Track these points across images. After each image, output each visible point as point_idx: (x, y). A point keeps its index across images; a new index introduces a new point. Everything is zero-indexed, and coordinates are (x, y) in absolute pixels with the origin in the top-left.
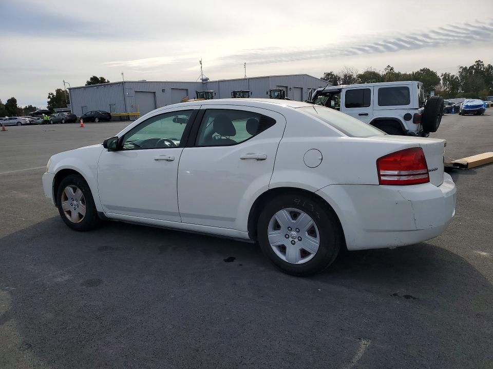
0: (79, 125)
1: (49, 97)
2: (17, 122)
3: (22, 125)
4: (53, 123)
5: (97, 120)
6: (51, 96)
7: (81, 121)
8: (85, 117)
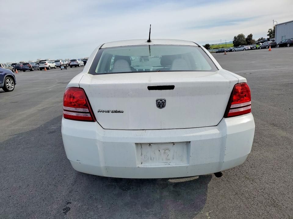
0: (268, 49)
1: (269, 32)
2: (243, 48)
3: (246, 50)
4: (261, 49)
5: (288, 45)
6: (270, 31)
7: (270, 47)
8: (281, 43)
